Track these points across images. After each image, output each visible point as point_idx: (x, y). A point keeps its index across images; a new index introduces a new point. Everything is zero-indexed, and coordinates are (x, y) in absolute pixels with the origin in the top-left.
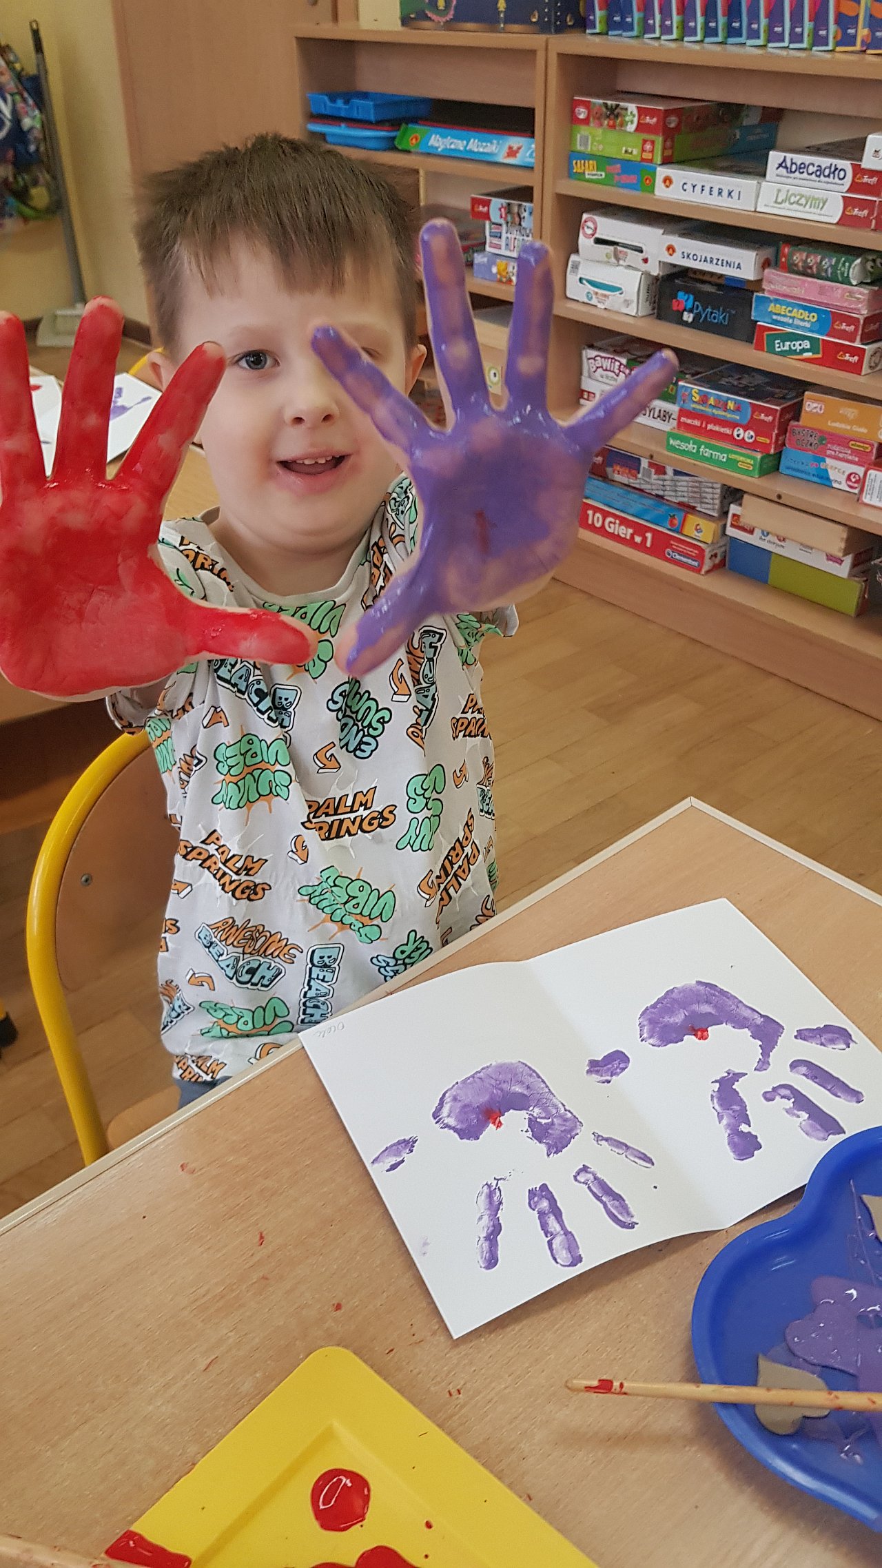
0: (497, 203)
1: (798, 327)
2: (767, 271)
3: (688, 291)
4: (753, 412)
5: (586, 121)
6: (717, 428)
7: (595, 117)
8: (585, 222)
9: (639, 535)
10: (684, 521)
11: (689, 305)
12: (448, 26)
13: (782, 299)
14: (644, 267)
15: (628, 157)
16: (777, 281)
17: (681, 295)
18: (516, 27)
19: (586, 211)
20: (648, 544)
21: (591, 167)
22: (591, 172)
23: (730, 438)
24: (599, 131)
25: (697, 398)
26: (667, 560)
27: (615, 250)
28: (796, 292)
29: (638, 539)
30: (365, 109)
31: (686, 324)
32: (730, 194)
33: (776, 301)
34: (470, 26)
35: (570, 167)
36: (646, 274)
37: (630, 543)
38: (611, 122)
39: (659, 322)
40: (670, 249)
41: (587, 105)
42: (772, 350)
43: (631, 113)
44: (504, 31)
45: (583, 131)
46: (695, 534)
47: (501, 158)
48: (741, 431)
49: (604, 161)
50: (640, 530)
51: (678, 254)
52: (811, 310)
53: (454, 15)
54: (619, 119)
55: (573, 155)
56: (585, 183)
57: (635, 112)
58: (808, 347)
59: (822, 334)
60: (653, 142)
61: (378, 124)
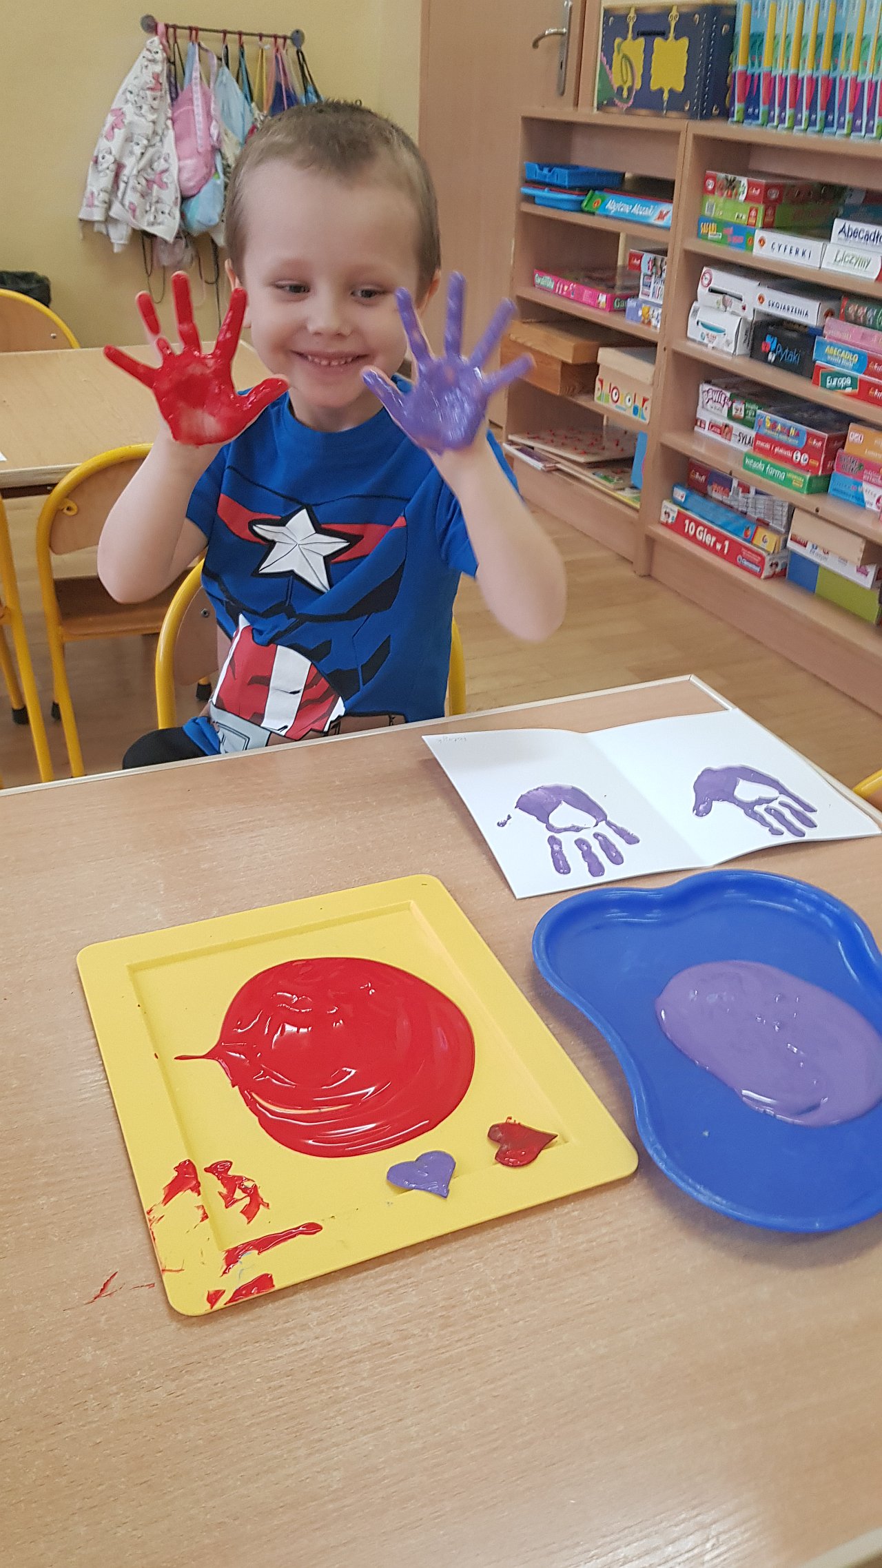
0: (647, 257)
1: (843, 367)
2: (828, 318)
3: (773, 336)
4: (808, 439)
5: (713, 192)
6: (781, 451)
7: (718, 188)
8: (704, 273)
9: (720, 542)
10: (755, 532)
11: (773, 347)
12: (629, 111)
13: (838, 343)
14: (743, 314)
15: (738, 221)
16: (836, 329)
17: (769, 339)
18: (673, 114)
19: (707, 266)
20: (726, 551)
21: (713, 229)
22: (713, 233)
23: (789, 460)
24: (722, 200)
25: (768, 425)
26: (738, 565)
27: (724, 298)
28: (846, 337)
29: (719, 546)
30: (562, 176)
31: (770, 363)
32: (803, 254)
33: (831, 345)
34: (643, 112)
35: (699, 229)
36: (744, 319)
37: (712, 549)
38: (729, 193)
39: (752, 361)
40: (761, 299)
41: (714, 178)
42: (824, 386)
43: (743, 186)
44: (666, 117)
45: (710, 200)
46: (761, 544)
47: (653, 221)
48: (799, 454)
49: (722, 225)
50: (721, 538)
51: (766, 302)
52: (854, 353)
53: (633, 103)
54: (735, 191)
55: (703, 219)
56: (709, 244)
57: (746, 185)
58: (850, 383)
59: (860, 372)
60: (757, 211)
61: (570, 189)
